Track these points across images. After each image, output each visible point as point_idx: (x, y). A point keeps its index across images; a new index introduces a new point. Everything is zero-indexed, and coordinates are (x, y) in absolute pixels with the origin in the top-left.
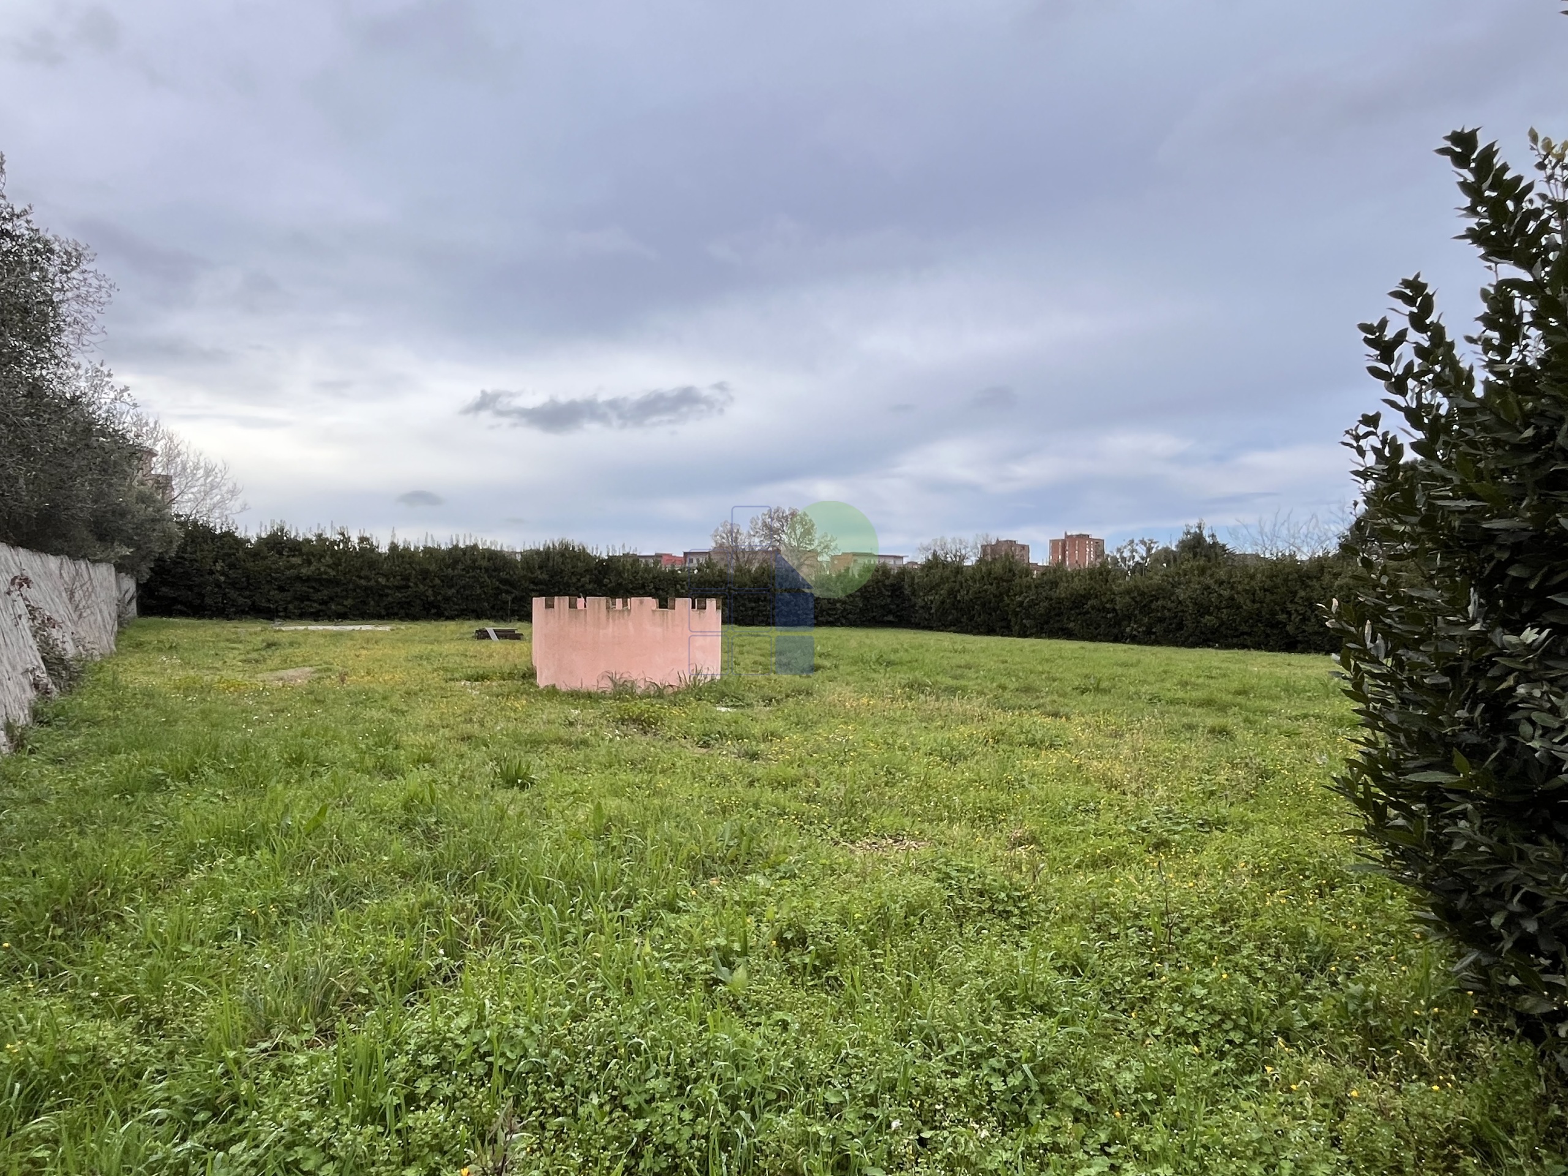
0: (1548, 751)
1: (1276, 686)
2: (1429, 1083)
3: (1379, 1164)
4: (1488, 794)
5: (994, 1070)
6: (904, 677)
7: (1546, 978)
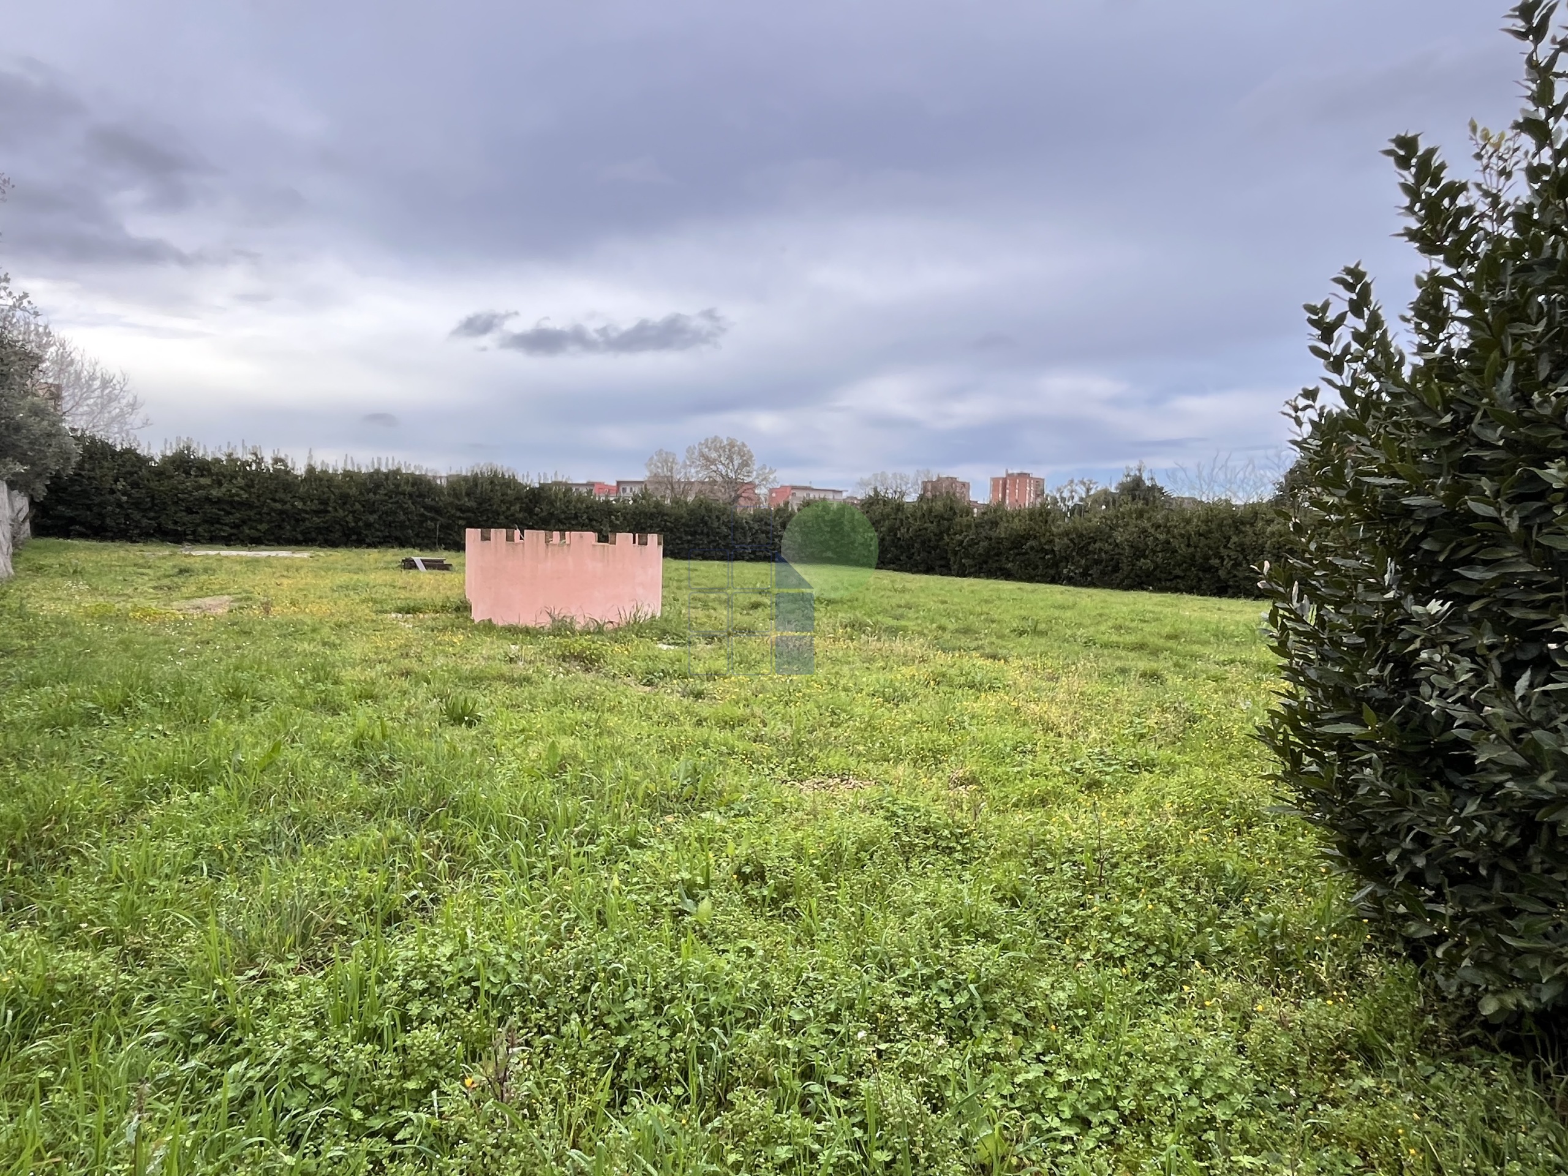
0: (1443, 710)
1: (1207, 631)
2: (1325, 1000)
3: (1277, 1067)
4: (1391, 745)
5: (942, 990)
6: (844, 616)
7: (1430, 907)
